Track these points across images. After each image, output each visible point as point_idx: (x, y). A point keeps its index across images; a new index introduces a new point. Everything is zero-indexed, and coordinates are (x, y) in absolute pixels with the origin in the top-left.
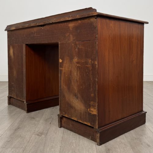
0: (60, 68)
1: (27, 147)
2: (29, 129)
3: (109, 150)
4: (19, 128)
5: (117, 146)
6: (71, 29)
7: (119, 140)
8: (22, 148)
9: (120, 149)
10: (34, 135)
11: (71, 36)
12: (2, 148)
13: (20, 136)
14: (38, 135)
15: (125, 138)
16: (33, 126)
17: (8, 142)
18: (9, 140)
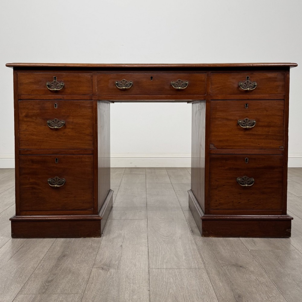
1: (86, 292)
2: (83, 258)
3: (239, 296)
4: (64, 256)
5: (254, 290)
7: (255, 278)
8: (77, 293)
9: (260, 295)
10: (95, 269)
12: (39, 293)
13: (70, 271)
14: (103, 269)
15: (264, 273)
16: (91, 251)
17: (49, 282)
18: (50, 279)
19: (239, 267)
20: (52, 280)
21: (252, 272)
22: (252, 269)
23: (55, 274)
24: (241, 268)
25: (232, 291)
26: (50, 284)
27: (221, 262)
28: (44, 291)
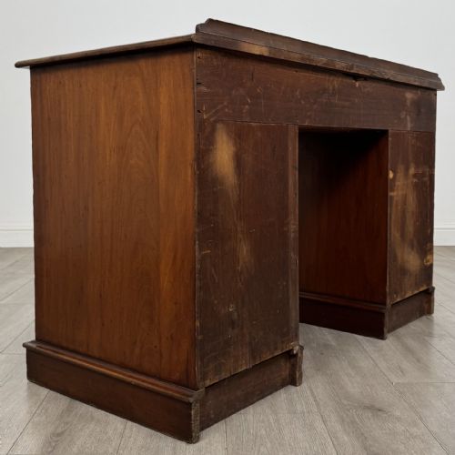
0: (390, 194)
6: (408, 103)
11: (408, 118)
17: (59, 435)
18: (59, 430)
19: (376, 410)
20: (62, 433)
21: (399, 419)
22: (398, 413)
23: (67, 423)
24: (380, 413)
25: (366, 449)
26: (59, 438)
27: (345, 402)
28: (50, 449)
